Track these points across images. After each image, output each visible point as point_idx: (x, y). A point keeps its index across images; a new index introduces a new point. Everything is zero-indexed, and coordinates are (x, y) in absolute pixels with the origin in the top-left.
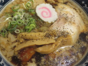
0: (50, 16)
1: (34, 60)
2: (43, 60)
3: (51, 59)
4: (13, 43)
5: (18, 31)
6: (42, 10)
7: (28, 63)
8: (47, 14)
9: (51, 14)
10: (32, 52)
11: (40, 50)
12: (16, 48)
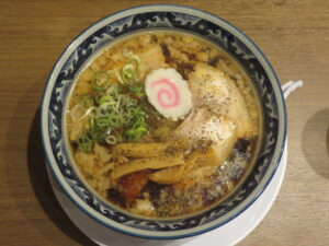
0: (176, 103)
1: (146, 194)
2: (164, 194)
3: (178, 193)
4: (105, 164)
5: (111, 140)
6: (158, 88)
7: (137, 200)
8: (170, 98)
9: (177, 97)
10: (144, 182)
11: (157, 177)
12: (113, 174)
